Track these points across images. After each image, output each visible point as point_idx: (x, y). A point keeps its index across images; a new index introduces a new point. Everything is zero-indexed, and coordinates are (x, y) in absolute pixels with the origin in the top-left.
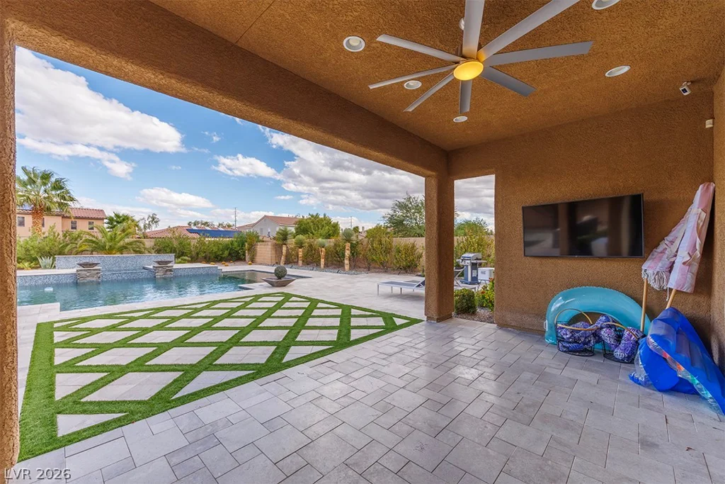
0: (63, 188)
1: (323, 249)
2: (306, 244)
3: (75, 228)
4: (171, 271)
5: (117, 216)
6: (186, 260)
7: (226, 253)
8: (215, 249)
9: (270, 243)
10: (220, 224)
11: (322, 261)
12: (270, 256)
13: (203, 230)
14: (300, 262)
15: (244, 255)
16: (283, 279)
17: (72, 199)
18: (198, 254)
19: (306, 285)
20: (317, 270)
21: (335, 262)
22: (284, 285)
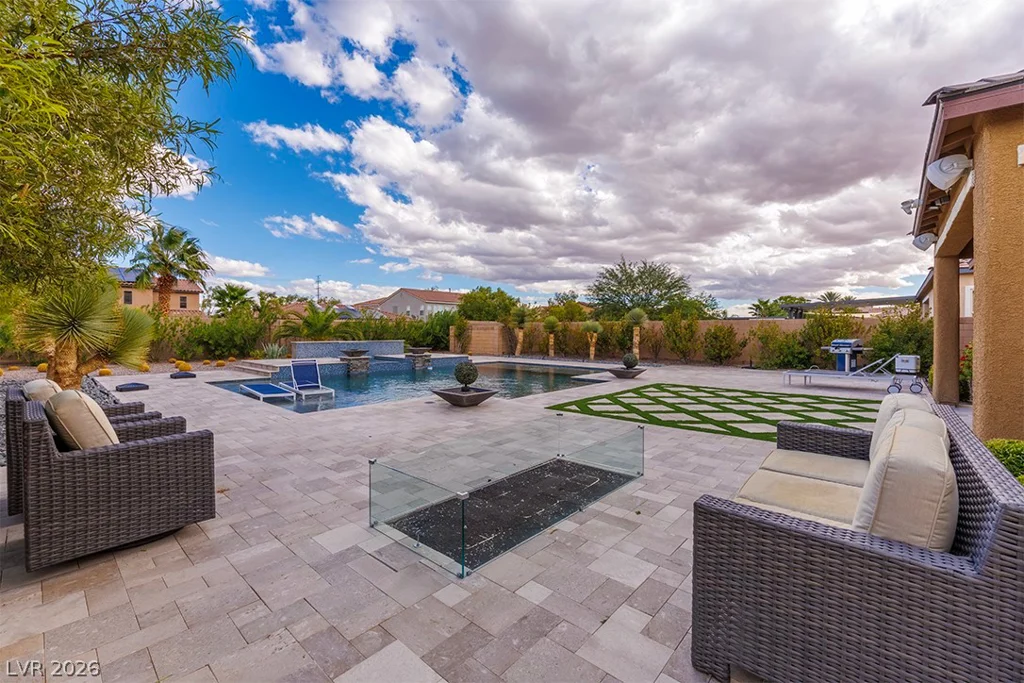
1: (595, 334)
3: (185, 307)
5: (230, 288)
9: (496, 328)
11: (592, 350)
12: (496, 344)
14: (552, 352)
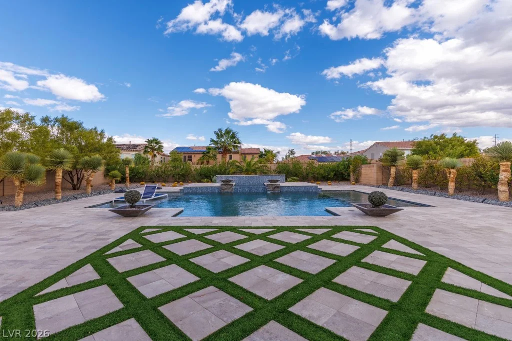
0: (235, 138)
1: (453, 170)
2: (425, 165)
4: (278, 187)
6: (295, 180)
7: (332, 174)
8: (322, 171)
9: (375, 165)
10: (336, 152)
11: (450, 185)
12: (375, 177)
13: (320, 157)
14: (415, 185)
15: (349, 176)
16: (382, 208)
17: (239, 143)
18: (307, 174)
19: (421, 218)
20: (441, 195)
21: (474, 187)
22: (382, 215)
